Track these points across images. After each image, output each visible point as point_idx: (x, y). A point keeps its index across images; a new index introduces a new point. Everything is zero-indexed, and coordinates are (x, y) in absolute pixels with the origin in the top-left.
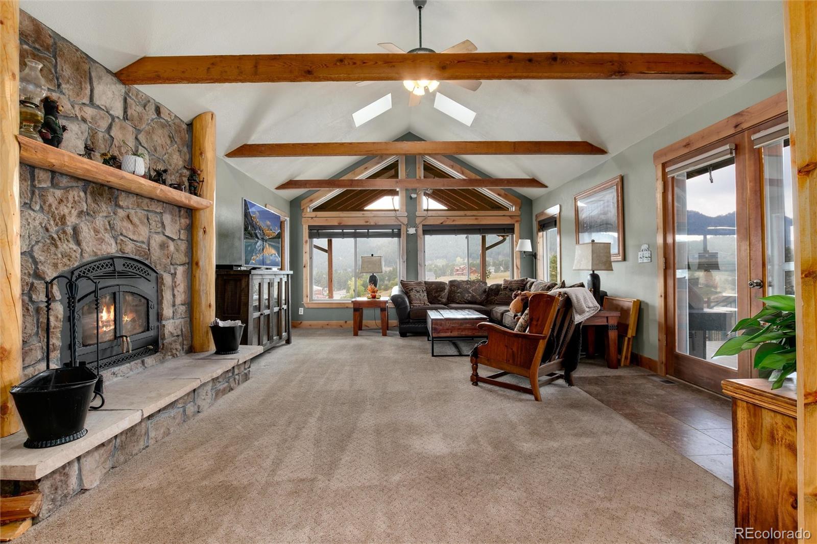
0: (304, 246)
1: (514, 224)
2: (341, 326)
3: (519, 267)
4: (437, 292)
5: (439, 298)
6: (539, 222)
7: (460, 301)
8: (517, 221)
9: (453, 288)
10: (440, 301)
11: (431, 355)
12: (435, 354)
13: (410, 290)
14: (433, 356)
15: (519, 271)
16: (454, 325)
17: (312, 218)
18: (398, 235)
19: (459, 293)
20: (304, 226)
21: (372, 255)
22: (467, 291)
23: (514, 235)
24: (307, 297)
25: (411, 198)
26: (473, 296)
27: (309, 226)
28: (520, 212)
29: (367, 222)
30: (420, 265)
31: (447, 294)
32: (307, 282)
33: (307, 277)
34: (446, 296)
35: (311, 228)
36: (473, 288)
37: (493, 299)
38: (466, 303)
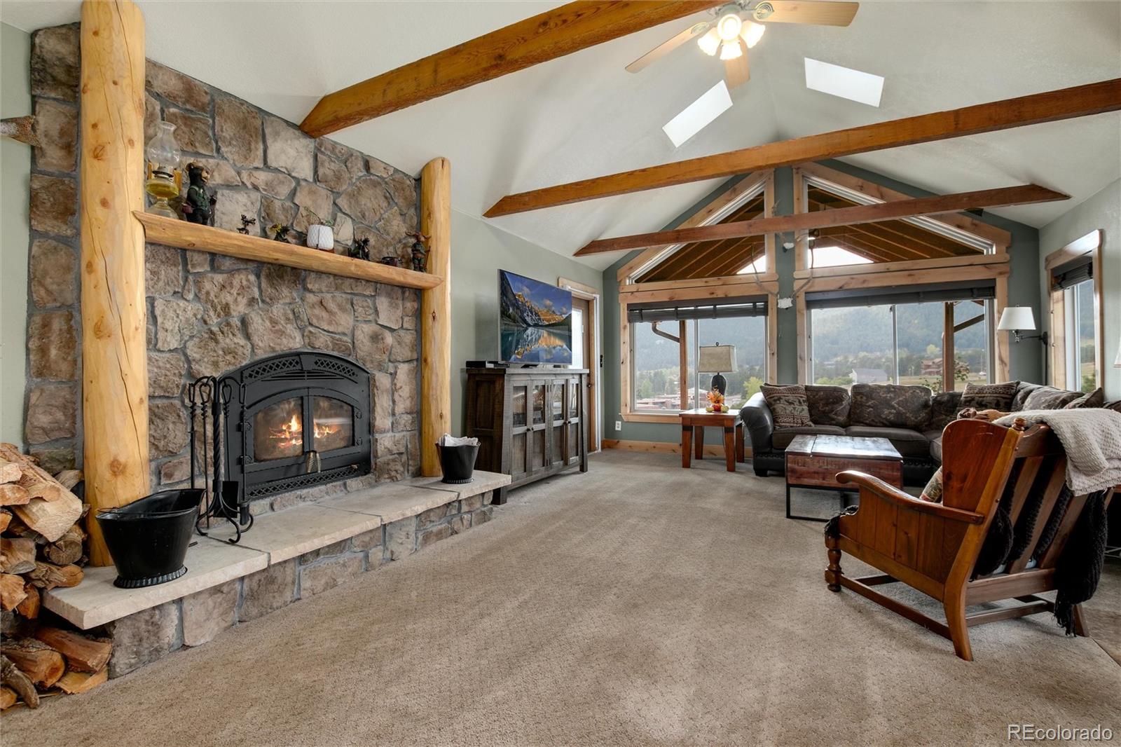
0: (622, 332)
1: (995, 279)
2: (674, 451)
3: (1007, 360)
4: (827, 404)
5: (832, 415)
6: (1054, 270)
7: (873, 420)
8: (1001, 274)
9: (858, 397)
10: (833, 419)
11: (785, 514)
12: (792, 514)
13: (775, 401)
14: (789, 516)
15: (1007, 369)
16: (829, 467)
17: (632, 293)
18: (764, 312)
19: (869, 407)
20: (621, 305)
21: (717, 344)
22: (887, 403)
23: (996, 301)
24: (626, 405)
25: (785, 250)
26: (899, 413)
27: (629, 305)
28: (1008, 256)
29: (713, 293)
30: (801, 358)
31: (848, 407)
32: (626, 385)
33: (625, 377)
34: (846, 412)
35: (631, 308)
36: (900, 399)
37: (942, 420)
38: (885, 426)
